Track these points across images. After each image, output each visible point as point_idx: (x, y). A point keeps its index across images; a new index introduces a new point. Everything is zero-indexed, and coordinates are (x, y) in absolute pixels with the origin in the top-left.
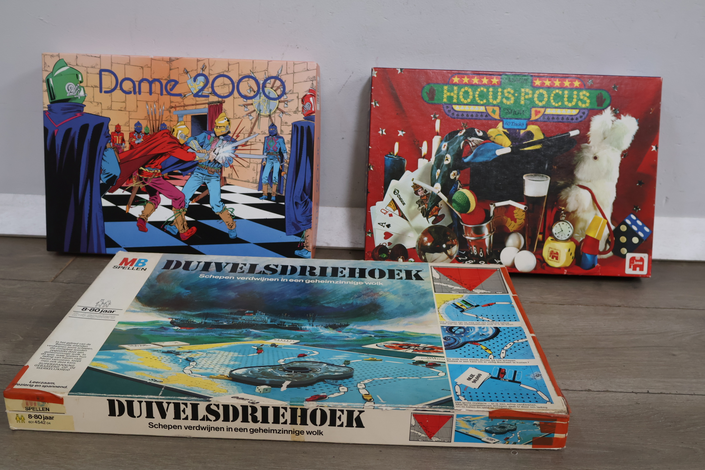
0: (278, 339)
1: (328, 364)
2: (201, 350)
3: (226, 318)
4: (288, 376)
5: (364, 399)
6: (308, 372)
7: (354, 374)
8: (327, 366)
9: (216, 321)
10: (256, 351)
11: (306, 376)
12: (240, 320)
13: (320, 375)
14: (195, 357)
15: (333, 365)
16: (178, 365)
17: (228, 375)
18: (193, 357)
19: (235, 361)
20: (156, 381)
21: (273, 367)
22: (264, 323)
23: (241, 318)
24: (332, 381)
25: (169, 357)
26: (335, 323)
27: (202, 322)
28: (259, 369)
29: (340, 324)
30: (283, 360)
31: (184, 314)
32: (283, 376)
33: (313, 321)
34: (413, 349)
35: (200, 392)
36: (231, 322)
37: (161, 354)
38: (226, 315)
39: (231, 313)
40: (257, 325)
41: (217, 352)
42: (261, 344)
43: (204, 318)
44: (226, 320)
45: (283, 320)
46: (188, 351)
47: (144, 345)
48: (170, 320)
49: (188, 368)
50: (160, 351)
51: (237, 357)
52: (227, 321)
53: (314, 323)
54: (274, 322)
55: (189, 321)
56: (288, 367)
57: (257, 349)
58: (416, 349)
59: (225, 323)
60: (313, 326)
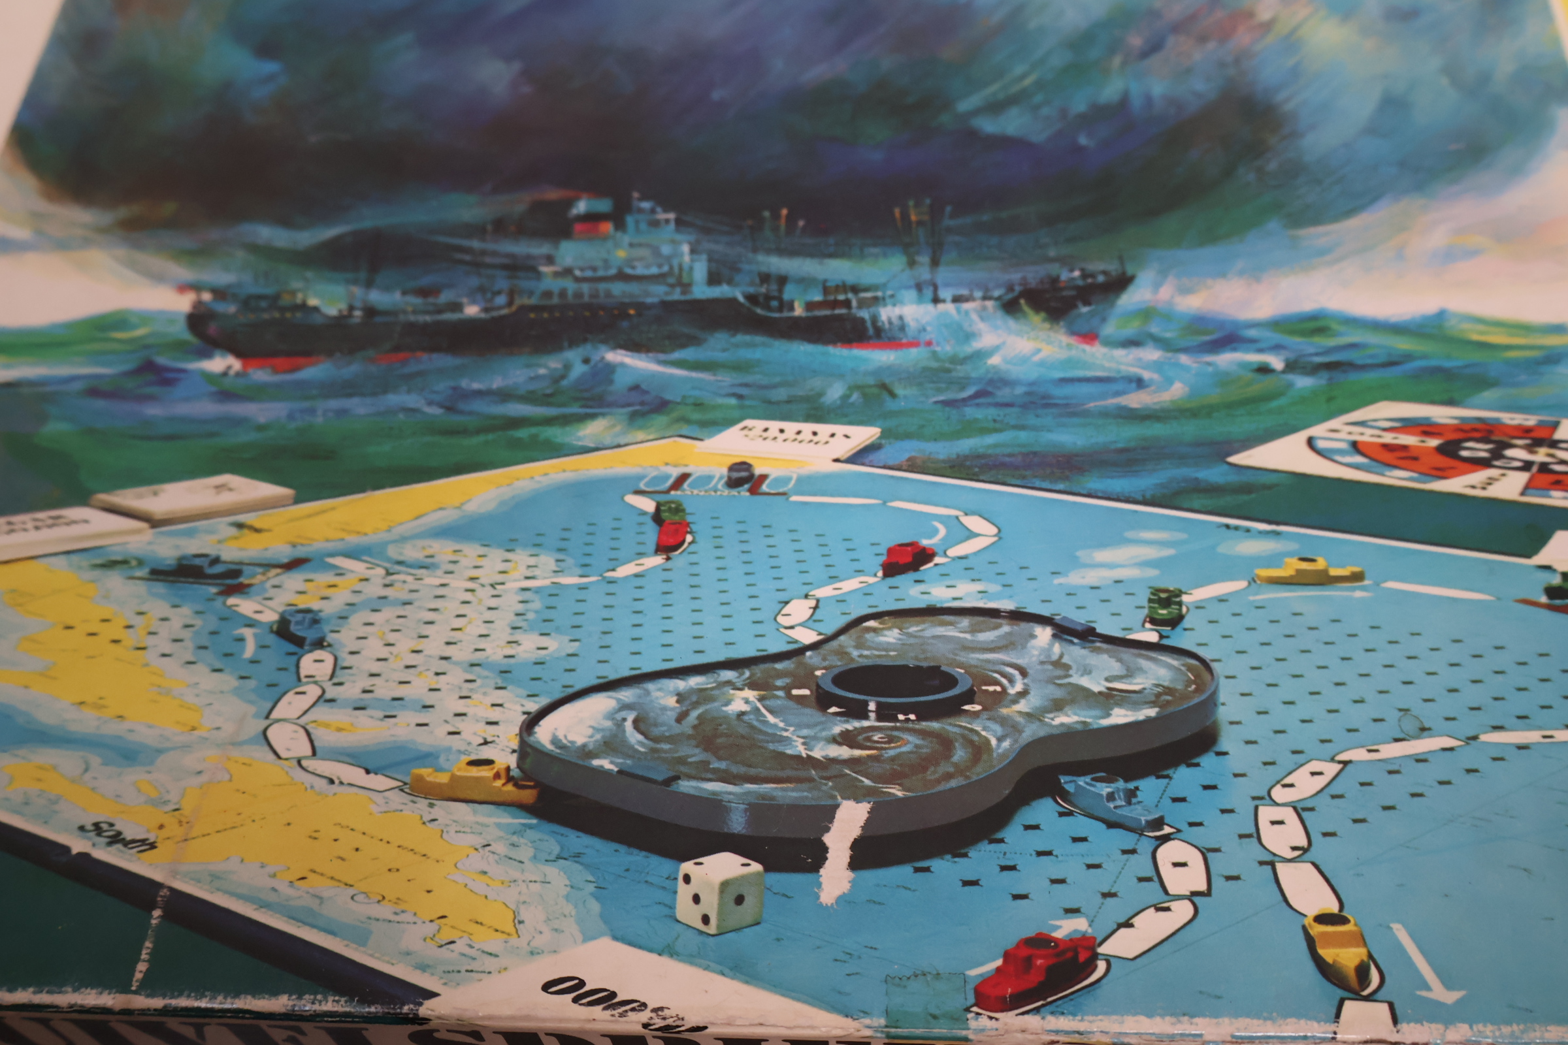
0: (759, 424)
1: (1064, 631)
2: (353, 540)
3: (477, 265)
4: (844, 752)
5: (1327, 970)
6: (953, 708)
7: (1224, 714)
8: (1057, 648)
9: (424, 292)
10: (651, 534)
11: (946, 743)
12: (549, 281)
13: (1031, 732)
14: (328, 609)
15: (1087, 635)
16: (234, 682)
17: (512, 761)
18: (315, 605)
19: (545, 625)
20: (117, 839)
21: (759, 670)
22: (677, 295)
23: (550, 260)
24: (1104, 789)
25: (185, 613)
26: (1054, 269)
27: (351, 308)
28: (681, 697)
29: (1085, 275)
30: (799, 610)
31: (255, 249)
32: (817, 754)
33: (935, 263)
34: (1527, 466)
35: (360, 937)
36: (501, 300)
37: (141, 588)
38: (476, 244)
39: (500, 227)
40: (641, 307)
41: (443, 550)
42: (675, 473)
43: (363, 275)
44: (474, 281)
45: (777, 264)
46: (285, 553)
47: (56, 522)
48: (183, 304)
49: (291, 706)
50: (141, 563)
51: (554, 592)
52: (482, 290)
53: (943, 274)
54: (730, 282)
55: (286, 300)
56: (839, 665)
57: (657, 517)
58: (1544, 468)
59: (472, 310)
60: (936, 300)
